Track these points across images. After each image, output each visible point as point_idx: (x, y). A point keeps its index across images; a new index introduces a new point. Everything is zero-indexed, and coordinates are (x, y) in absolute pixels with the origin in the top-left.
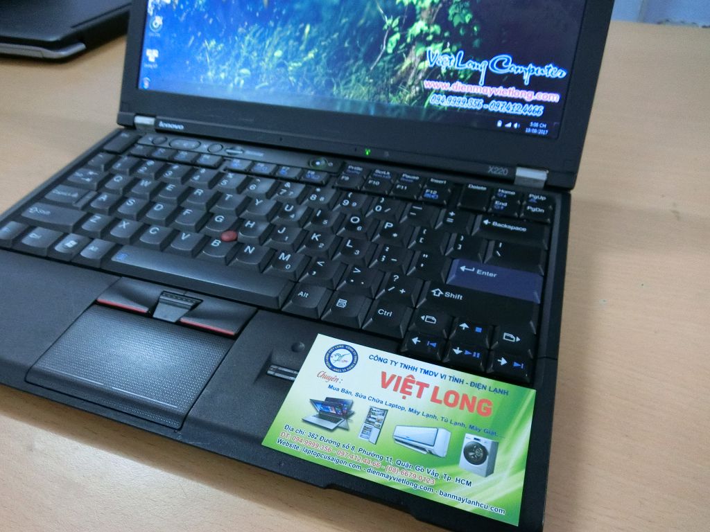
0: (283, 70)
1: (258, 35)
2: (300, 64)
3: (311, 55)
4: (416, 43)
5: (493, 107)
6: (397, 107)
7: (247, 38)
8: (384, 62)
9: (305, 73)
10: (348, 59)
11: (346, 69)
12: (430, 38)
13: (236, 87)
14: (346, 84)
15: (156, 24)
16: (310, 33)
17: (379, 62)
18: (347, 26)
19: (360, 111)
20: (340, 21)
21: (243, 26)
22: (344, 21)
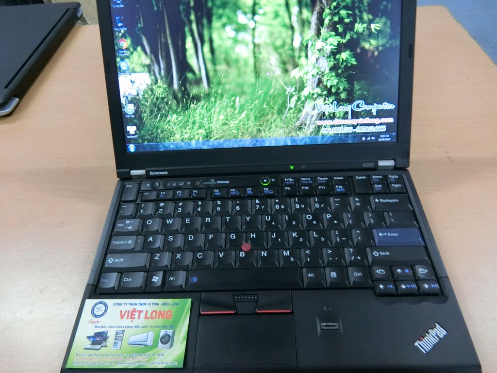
0: (227, 127)
1: (205, 107)
2: (237, 122)
3: (243, 115)
4: (307, 100)
5: (359, 130)
6: (304, 138)
7: (198, 111)
8: (290, 113)
9: (242, 126)
10: (267, 114)
11: (268, 120)
12: (315, 96)
13: (197, 142)
14: (269, 130)
15: (129, 109)
16: (239, 102)
17: (288, 114)
18: (263, 95)
19: (282, 144)
20: (258, 93)
21: (193, 103)
22: (260, 92)
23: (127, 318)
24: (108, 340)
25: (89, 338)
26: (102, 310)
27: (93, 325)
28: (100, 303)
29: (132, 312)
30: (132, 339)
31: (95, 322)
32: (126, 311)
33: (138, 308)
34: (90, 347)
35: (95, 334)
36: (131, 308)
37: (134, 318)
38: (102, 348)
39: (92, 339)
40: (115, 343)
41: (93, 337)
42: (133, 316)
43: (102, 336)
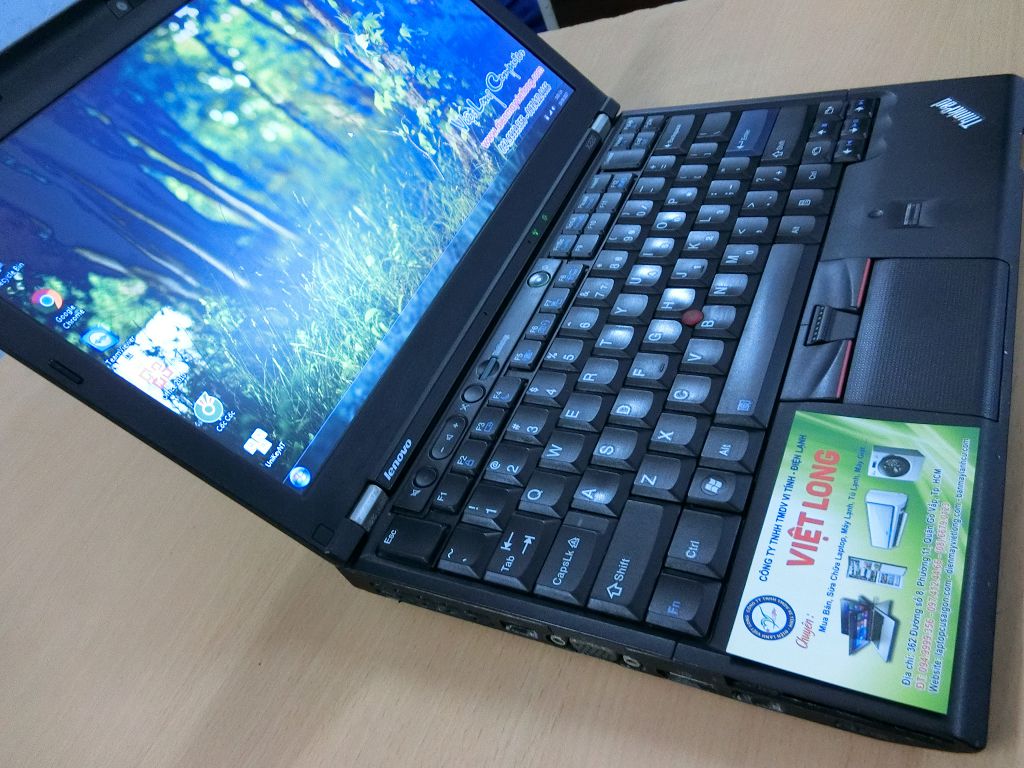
0: (394, 267)
1: (328, 270)
2: (398, 245)
3: (394, 227)
4: (438, 126)
5: (532, 109)
6: (496, 182)
7: (325, 286)
8: (442, 164)
9: (411, 245)
10: (420, 194)
11: (430, 201)
12: (439, 113)
13: (385, 338)
14: (448, 213)
15: (209, 409)
16: (365, 212)
17: (442, 167)
18: (380, 171)
19: (485, 217)
20: (372, 175)
21: (304, 282)
22: (373, 170)
23: (815, 549)
24: (871, 598)
25: (854, 649)
26: (774, 612)
27: (817, 637)
28: (748, 614)
29: (798, 536)
30: (880, 536)
31: (808, 631)
32: (793, 552)
33: (791, 521)
34: (884, 646)
35: (844, 631)
36: (786, 541)
37: (818, 534)
38: (895, 613)
39: (861, 641)
40: (884, 581)
41: (854, 637)
42: (813, 536)
43: (855, 613)
